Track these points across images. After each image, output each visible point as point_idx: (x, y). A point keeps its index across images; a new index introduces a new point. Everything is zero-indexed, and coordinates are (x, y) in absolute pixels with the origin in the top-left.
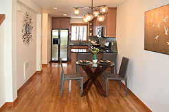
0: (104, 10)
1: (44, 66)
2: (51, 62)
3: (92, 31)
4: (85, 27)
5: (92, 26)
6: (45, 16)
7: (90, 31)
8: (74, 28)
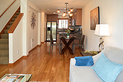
0: (72, 11)
1: (42, 43)
2: (46, 41)
3: (71, 23)
4: (67, 20)
5: (71, 20)
6: (43, 14)
7: (70, 23)
8: (60, 21)
